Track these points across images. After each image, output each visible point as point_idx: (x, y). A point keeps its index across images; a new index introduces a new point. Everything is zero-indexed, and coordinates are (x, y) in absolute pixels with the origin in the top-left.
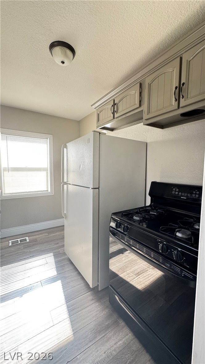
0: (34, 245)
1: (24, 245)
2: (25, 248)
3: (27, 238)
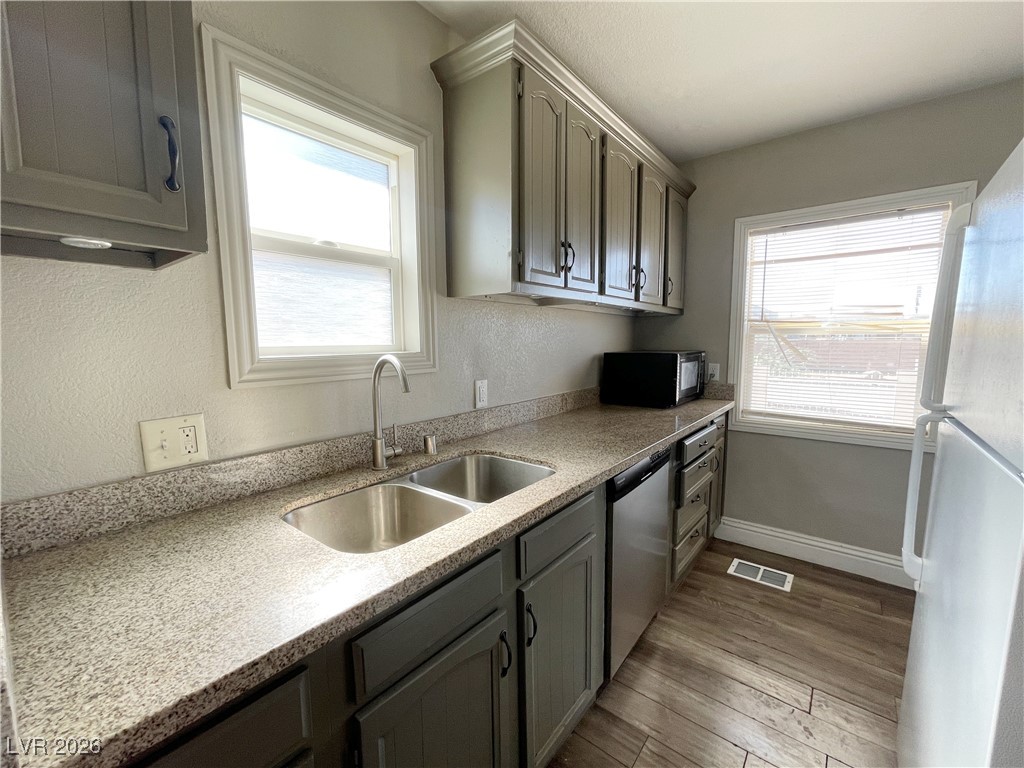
1: (768, 594)
3: (790, 577)
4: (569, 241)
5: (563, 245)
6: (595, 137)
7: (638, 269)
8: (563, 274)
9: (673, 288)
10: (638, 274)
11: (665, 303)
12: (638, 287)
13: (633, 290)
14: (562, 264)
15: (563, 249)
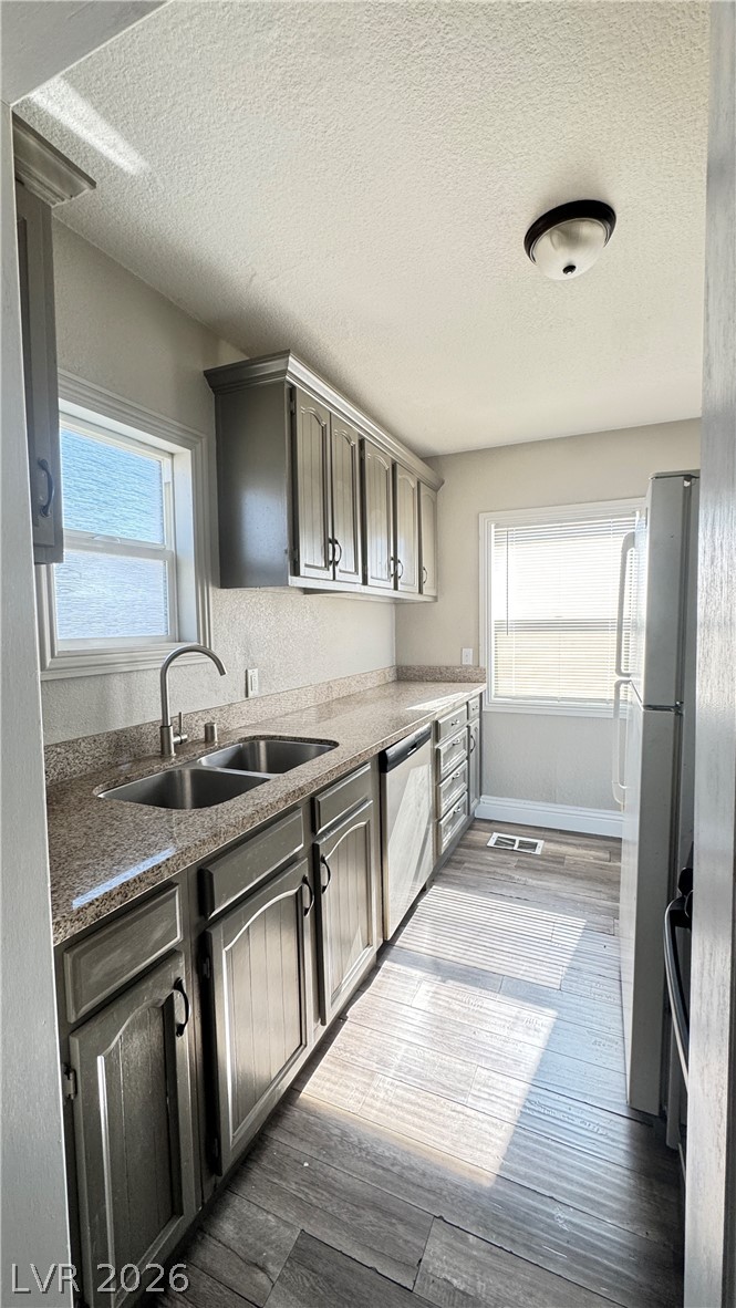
0: (547, 871)
1: (523, 858)
2: (519, 867)
3: (541, 843)
4: (336, 538)
5: (330, 542)
6: (355, 442)
7: (396, 560)
8: (331, 567)
9: (428, 577)
10: (395, 565)
11: (421, 592)
12: (396, 577)
13: (392, 579)
14: (331, 559)
15: (330, 545)
